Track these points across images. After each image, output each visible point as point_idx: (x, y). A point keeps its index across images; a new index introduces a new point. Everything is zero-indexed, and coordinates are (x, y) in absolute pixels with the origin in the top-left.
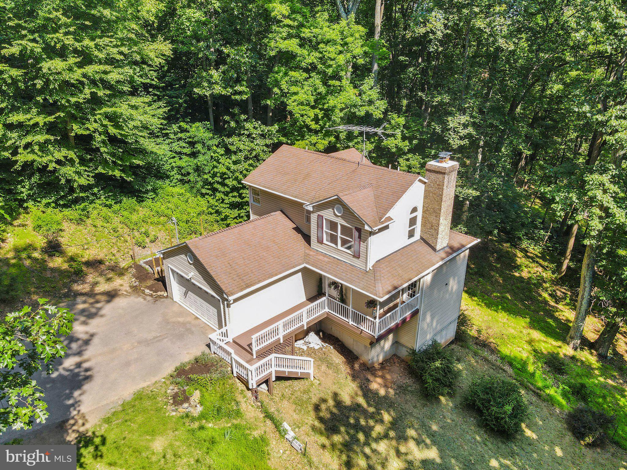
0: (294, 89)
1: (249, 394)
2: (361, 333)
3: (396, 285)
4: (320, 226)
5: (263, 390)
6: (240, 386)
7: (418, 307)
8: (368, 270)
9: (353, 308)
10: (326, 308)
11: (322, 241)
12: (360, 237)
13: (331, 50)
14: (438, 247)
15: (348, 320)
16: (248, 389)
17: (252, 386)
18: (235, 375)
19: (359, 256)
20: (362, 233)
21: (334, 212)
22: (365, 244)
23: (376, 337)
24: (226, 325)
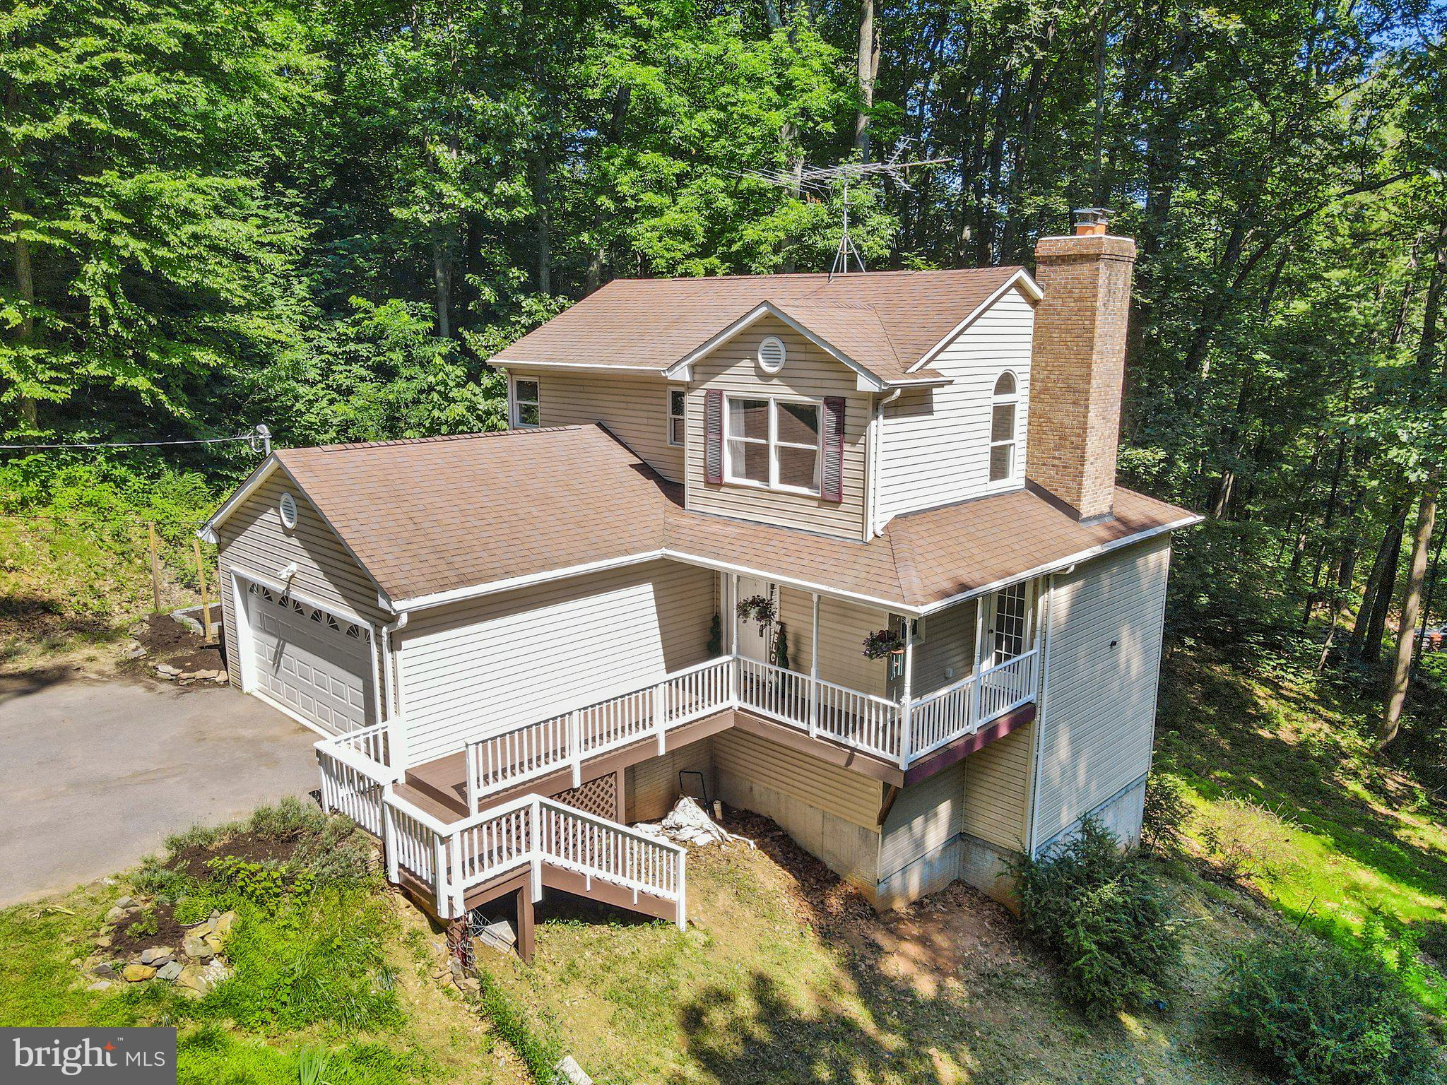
0: (650, 198)
1: (438, 944)
2: (849, 762)
3: (966, 579)
4: (713, 426)
5: (498, 944)
6: (411, 918)
7: (1031, 697)
8: (870, 537)
9: (821, 675)
10: (733, 696)
11: (721, 477)
12: (840, 429)
13: (748, 100)
14: (1086, 509)
15: (803, 726)
16: (439, 926)
17: (451, 907)
18: (395, 879)
19: (840, 494)
20: (848, 411)
21: (758, 367)
22: (859, 448)
23: (903, 767)
24: (385, 718)
